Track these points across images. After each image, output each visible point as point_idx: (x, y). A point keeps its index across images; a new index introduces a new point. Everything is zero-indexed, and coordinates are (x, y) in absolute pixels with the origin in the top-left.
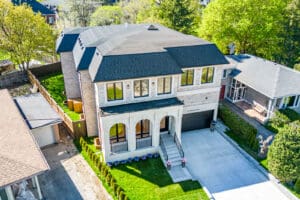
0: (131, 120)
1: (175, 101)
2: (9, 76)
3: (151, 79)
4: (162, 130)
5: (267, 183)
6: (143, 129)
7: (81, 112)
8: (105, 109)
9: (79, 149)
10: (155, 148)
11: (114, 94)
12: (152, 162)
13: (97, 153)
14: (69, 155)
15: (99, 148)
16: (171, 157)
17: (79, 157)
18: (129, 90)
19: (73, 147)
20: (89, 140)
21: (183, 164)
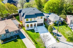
0: (30, 24)
1: (36, 21)
2: (9, 16)
3: (32, 18)
4: (34, 26)
5: (48, 33)
6: (31, 25)
7: (22, 23)
8: (26, 22)
9: (22, 28)
10: (33, 28)
11: (27, 20)
12: (33, 30)
13: (25, 29)
14: (21, 29)
15: (25, 28)
16: (35, 29)
17: (22, 29)
18: (29, 20)
19: (21, 28)
20: (24, 27)
21: (37, 30)
